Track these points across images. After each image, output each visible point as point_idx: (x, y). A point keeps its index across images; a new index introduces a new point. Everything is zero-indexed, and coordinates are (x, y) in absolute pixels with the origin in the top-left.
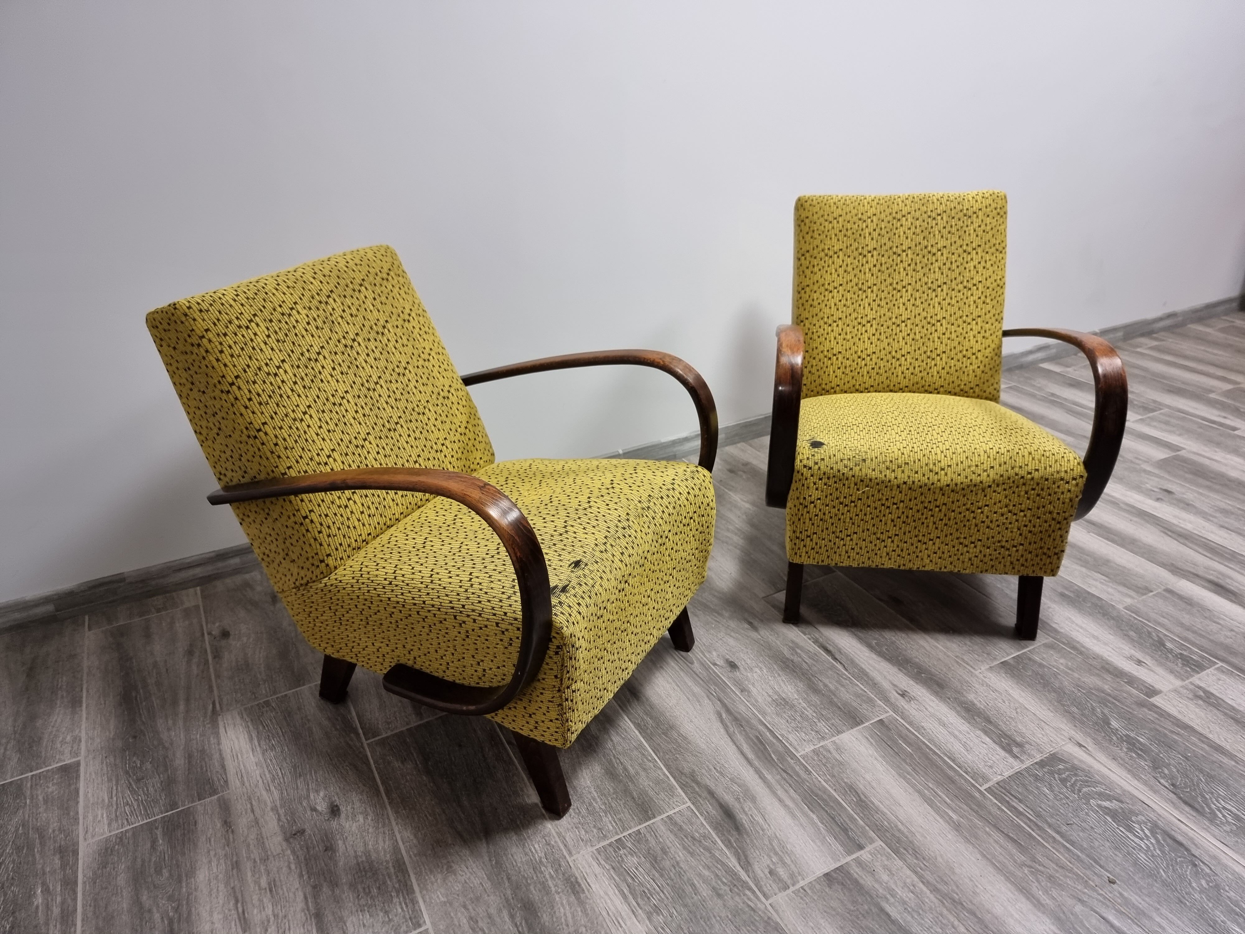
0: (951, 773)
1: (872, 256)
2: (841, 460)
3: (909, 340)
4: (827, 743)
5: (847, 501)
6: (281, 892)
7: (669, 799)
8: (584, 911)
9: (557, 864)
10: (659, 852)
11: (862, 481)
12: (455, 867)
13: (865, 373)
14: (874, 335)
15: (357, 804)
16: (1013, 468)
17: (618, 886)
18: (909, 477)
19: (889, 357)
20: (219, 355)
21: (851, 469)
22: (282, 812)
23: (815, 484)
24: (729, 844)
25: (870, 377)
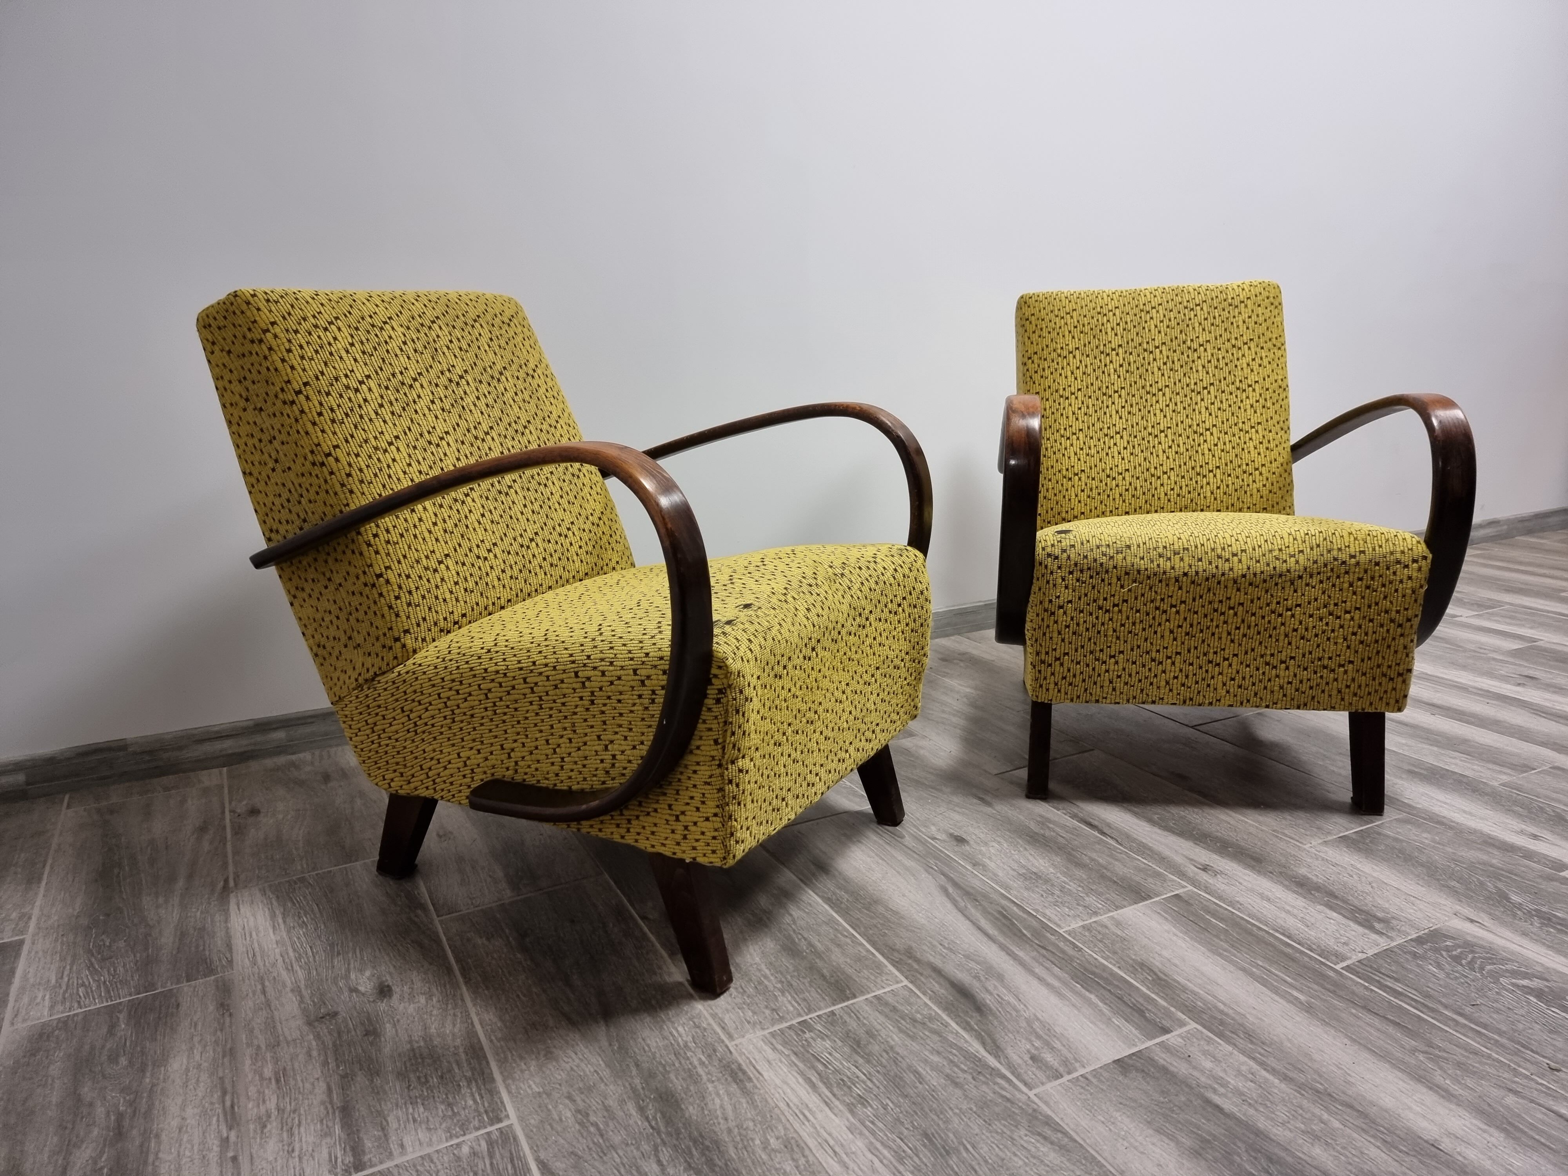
0: (1289, 950)
1: (1117, 354)
2: (1098, 548)
3: (1171, 453)
4: (1103, 918)
5: (1108, 605)
6: (292, 1082)
7: (876, 977)
8: (752, 1103)
9: (710, 1050)
10: (863, 1036)
11: (1127, 574)
12: (557, 1052)
13: (1117, 496)
14: (1125, 448)
15: (418, 984)
17: (802, 1074)
18: (1190, 566)
19: (1147, 475)
20: (285, 354)
21: (1112, 558)
22: (306, 993)
23: (1063, 580)
24: (968, 1027)
25: (1124, 501)
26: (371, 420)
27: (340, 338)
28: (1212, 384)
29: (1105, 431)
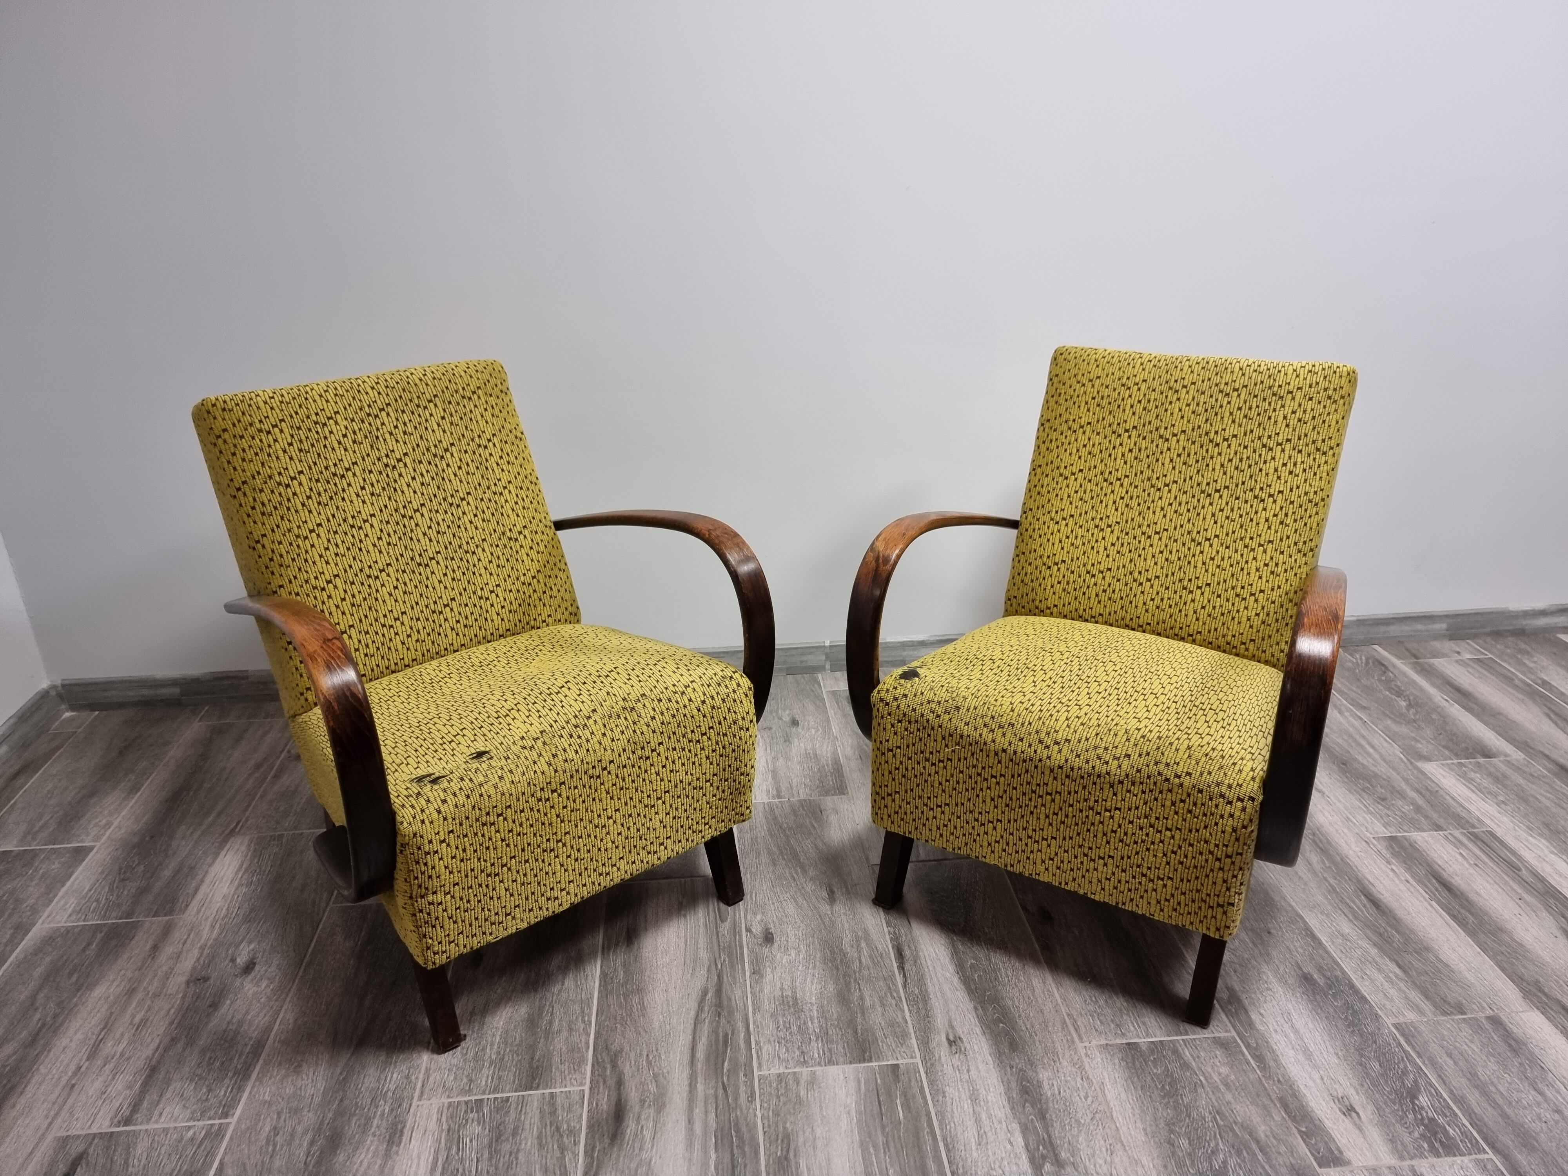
2: (929, 702)
3: (1160, 559)
4: (805, 1072)
5: (934, 759)
6: (144, 1033)
7: (570, 1073)
8: (383, 1167)
9: (398, 1102)
10: (509, 1130)
11: (951, 735)
14: (1113, 545)
15: (272, 969)
16: (1156, 763)
17: (437, 1152)
18: (1010, 744)
19: (1129, 578)
21: (938, 716)
22: (206, 953)
23: (893, 726)
24: (590, 1151)
25: (1099, 602)
26: (297, 511)
27: (280, 440)
28: (1227, 487)
29: (1097, 521)
